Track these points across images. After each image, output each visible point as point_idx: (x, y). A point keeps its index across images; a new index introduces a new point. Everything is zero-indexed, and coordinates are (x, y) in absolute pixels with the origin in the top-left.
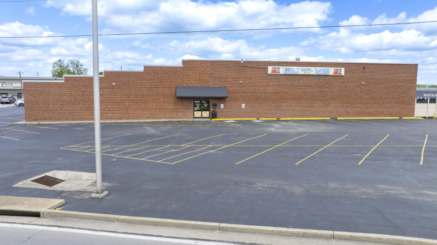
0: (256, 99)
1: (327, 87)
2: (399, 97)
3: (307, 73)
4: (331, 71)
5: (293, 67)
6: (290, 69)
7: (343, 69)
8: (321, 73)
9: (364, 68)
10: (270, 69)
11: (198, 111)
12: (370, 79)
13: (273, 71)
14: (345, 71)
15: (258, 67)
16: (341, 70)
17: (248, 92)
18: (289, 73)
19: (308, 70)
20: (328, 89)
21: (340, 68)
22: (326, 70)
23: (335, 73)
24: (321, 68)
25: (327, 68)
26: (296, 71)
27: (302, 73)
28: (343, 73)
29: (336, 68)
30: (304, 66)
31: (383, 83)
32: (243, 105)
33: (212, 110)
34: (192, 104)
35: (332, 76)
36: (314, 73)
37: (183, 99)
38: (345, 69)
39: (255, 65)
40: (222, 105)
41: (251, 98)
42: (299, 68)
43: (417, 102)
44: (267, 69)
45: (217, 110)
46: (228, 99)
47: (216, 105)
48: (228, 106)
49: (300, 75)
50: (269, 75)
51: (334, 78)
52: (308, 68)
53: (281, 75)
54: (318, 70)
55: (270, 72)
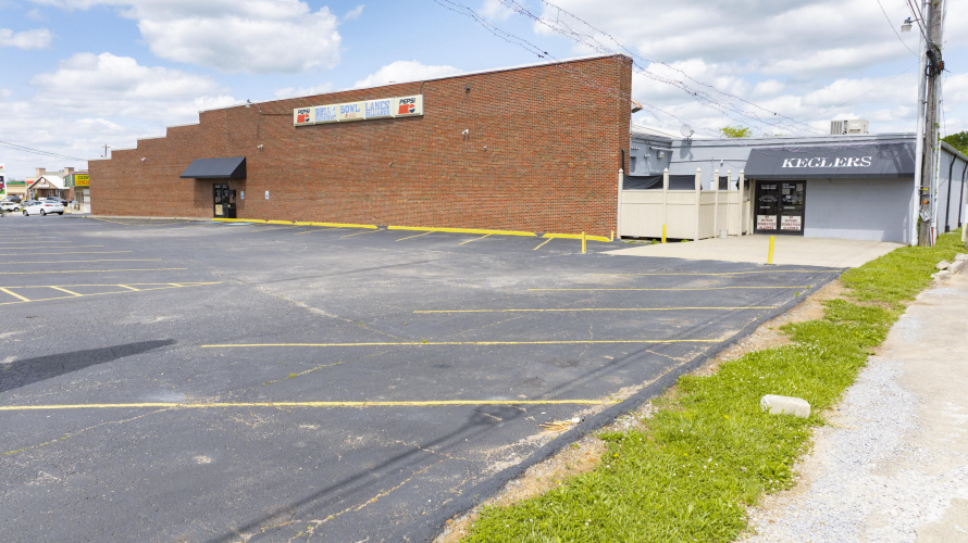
0: (283, 180)
1: (394, 149)
2: (563, 168)
3: (351, 116)
4: (392, 107)
6: (323, 110)
7: (419, 99)
8: (376, 114)
9: (468, 91)
10: (296, 112)
11: (219, 203)
12: (484, 119)
13: (301, 119)
14: (425, 102)
15: (282, 112)
16: (413, 101)
17: (271, 167)
19: (352, 109)
20: (394, 154)
21: (410, 97)
22: (384, 105)
23: (402, 109)
24: (374, 101)
25: (385, 100)
27: (343, 117)
28: (419, 109)
29: (403, 98)
30: (345, 102)
31: (517, 129)
32: (267, 193)
33: (231, 201)
34: (211, 191)
35: (397, 119)
36: (362, 115)
37: (201, 181)
38: (425, 97)
39: (279, 110)
40: (242, 193)
41: (276, 179)
42: (338, 106)
43: (625, 187)
44: (292, 115)
45: (238, 204)
46: (248, 181)
47: (234, 193)
48: (249, 196)
49: (343, 124)
50: (296, 127)
51: (404, 123)
52: (352, 104)
53: (312, 126)
54: (369, 106)
55: (295, 122)
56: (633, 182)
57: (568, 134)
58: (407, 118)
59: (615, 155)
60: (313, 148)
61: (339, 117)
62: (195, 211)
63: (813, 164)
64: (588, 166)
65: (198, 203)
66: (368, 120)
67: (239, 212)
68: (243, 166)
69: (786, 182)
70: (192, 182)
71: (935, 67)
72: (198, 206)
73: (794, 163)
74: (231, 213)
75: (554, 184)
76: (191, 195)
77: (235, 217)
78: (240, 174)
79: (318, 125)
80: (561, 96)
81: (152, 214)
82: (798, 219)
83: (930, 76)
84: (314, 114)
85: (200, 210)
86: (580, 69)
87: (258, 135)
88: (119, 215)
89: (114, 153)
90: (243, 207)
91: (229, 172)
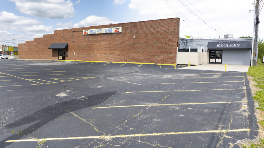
0: (80, 49)
1: (113, 41)
2: (162, 46)
3: (100, 32)
4: (113, 30)
5: (93, 30)
7: (120, 28)
8: (108, 32)
9: (135, 26)
10: (84, 31)
11: (60, 56)
12: (139, 34)
13: (85, 33)
14: (122, 29)
15: (80, 31)
16: (119, 28)
17: (76, 46)
18: (92, 33)
19: (101, 31)
22: (110, 30)
23: (116, 31)
24: (107, 28)
25: (111, 28)
26: (95, 32)
28: (120, 31)
29: (116, 28)
30: (99, 29)
31: (148, 36)
32: (75, 53)
33: (64, 55)
34: (57, 52)
35: (114, 33)
36: (104, 32)
37: (54, 50)
38: (122, 28)
39: (78, 30)
40: (67, 53)
41: (77, 49)
42: (97, 30)
43: (178, 52)
44: (83, 32)
45: (66, 56)
46: (69, 50)
47: (65, 53)
48: (69, 54)
49: (98, 34)
50: (84, 35)
51: (116, 34)
52: (101, 29)
53: (89, 35)
54: (106, 30)
55: (84, 34)
56: (180, 50)
57: (163, 38)
58: (117, 33)
59: (176, 43)
60: (89, 41)
61: (97, 33)
62: (52, 58)
63: (225, 46)
64: (169, 46)
65: (53, 56)
66: (105, 33)
67: (66, 58)
68: (67, 46)
69: (217, 50)
70: (51, 50)
71: (257, 22)
73: (220, 45)
74: (64, 58)
75: (159, 51)
76: (51, 53)
78: (67, 48)
79: (91, 35)
80: (161, 28)
81: (38, 59)
82: (221, 59)
83: (256, 24)
84: (89, 32)
85: (54, 57)
86: (166, 21)
87: (72, 37)
88: (28, 59)
89: (26, 42)
90: (67, 57)
91: (64, 47)
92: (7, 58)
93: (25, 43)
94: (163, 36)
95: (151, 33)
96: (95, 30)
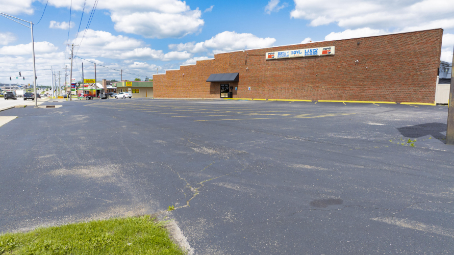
0: (258, 82)
1: (318, 69)
2: (407, 76)
3: (297, 55)
4: (320, 51)
5: (284, 51)
6: (281, 53)
8: (310, 54)
9: (358, 44)
10: (267, 54)
11: (223, 92)
12: (367, 56)
13: (269, 57)
14: (335, 49)
15: (259, 54)
16: (330, 49)
17: (252, 77)
18: (282, 57)
19: (298, 52)
20: (318, 71)
21: (329, 47)
23: (324, 52)
24: (309, 49)
25: (315, 48)
26: (287, 54)
27: (292, 56)
28: (332, 50)
29: (325, 48)
30: (294, 49)
31: (383, 60)
32: (249, 87)
33: (230, 91)
34: (219, 87)
35: (321, 56)
36: (303, 55)
37: (214, 83)
38: (336, 47)
39: (257, 53)
40: (236, 88)
41: (255, 82)
42: (290, 51)
43: (439, 83)
44: (265, 55)
45: (233, 92)
46: (239, 83)
47: (232, 88)
48: (240, 89)
49: (292, 59)
50: (267, 60)
51: (324, 58)
52: (298, 50)
53: (275, 59)
54: (307, 51)
55: (267, 58)
57: (410, 62)
58: (326, 56)
59: (436, 70)
60: (275, 69)
61: (290, 56)
62: (211, 95)
64: (421, 75)
65: (211, 92)
66: (305, 57)
67: (234, 95)
68: (237, 77)
70: (209, 84)
72: (212, 94)
74: (230, 96)
75: (402, 82)
76: (208, 89)
77: (232, 97)
78: (236, 81)
79: (278, 60)
80: (407, 46)
81: (186, 97)
84: (276, 55)
85: (213, 95)
86: (418, 35)
87: (246, 64)
88: (169, 97)
89: (167, 72)
90: (236, 94)
91: (233, 79)
92: (130, 97)
93: (165, 74)
94: (411, 59)
95: (389, 54)
96: (286, 51)
